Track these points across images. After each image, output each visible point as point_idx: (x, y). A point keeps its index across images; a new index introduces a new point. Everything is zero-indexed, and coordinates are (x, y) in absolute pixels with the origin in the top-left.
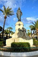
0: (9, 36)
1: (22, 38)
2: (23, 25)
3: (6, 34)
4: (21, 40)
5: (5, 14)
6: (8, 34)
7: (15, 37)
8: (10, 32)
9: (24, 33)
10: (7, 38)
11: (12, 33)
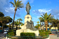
0: (19, 27)
1: (30, 29)
2: (31, 18)
3: (16, 25)
4: (29, 31)
6: (18, 25)
7: (24, 28)
8: (20, 23)
9: (32, 25)
10: (17, 29)
11: (22, 24)
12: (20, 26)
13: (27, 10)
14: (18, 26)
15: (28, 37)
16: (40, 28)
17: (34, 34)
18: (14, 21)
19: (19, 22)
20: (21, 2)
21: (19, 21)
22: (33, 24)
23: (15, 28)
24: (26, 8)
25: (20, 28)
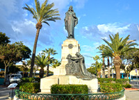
0: (48, 72)
3: (39, 65)
4: (74, 81)
5: (39, 18)
6: (44, 66)
7: (61, 74)
8: (51, 61)
10: (42, 75)
11: (56, 63)
12: (51, 69)
13: (67, 27)
14: (45, 69)
15: (70, 96)
16: (102, 72)
17: (86, 88)
18: (34, 55)
19: (48, 57)
20: (51, 6)
21: (46, 55)
22: (84, 62)
23: (38, 72)
24: (66, 22)
25: (50, 74)
